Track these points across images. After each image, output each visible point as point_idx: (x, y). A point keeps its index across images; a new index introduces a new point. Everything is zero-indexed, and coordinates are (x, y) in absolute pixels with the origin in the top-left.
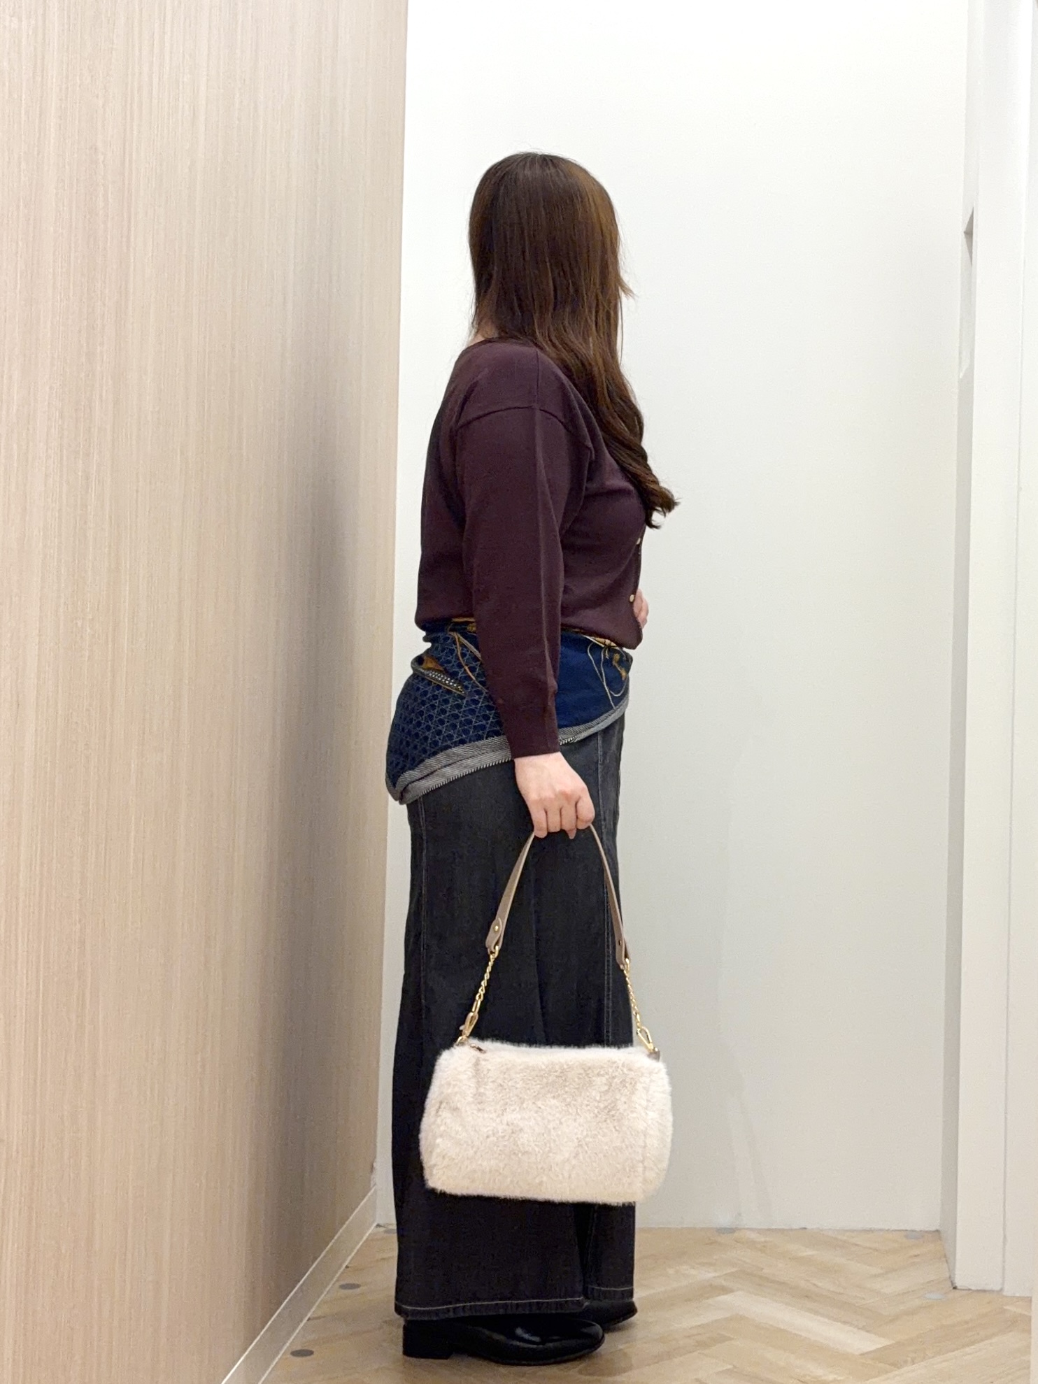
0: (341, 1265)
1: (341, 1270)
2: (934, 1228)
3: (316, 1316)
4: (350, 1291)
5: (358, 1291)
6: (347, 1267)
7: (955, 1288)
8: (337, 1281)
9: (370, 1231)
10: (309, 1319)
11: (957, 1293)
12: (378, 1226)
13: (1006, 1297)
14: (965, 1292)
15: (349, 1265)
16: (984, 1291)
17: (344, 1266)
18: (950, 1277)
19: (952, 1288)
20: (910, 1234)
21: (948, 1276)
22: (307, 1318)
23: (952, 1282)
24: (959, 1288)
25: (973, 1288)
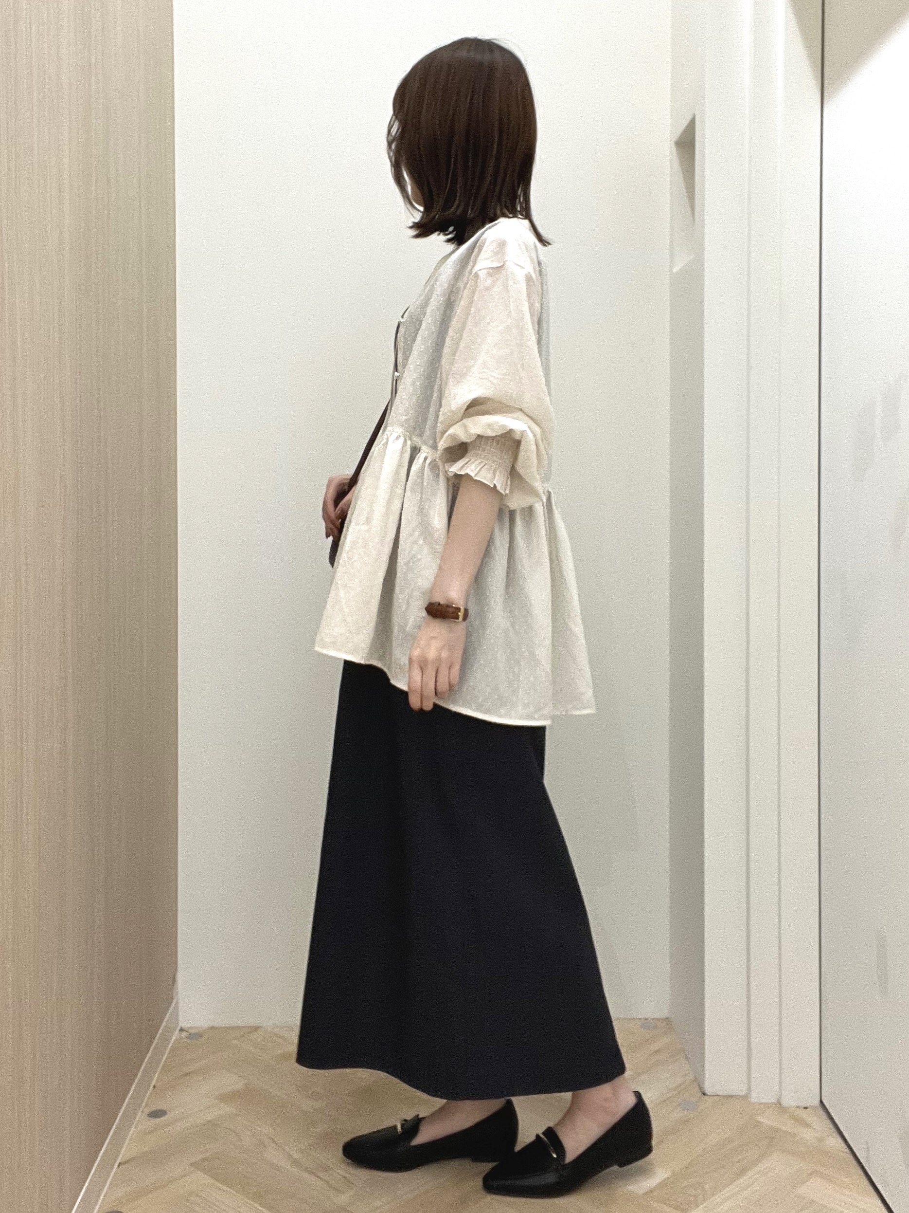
0: (149, 1087)
1: (150, 1090)
2: (664, 1014)
3: (124, 1159)
4: (158, 1120)
5: (162, 1119)
6: (154, 1087)
7: (704, 1094)
8: (146, 1105)
9: (174, 1038)
10: (120, 1164)
11: (708, 1102)
12: (182, 1030)
13: (754, 1104)
14: (716, 1098)
15: (156, 1085)
16: (732, 1096)
17: (151, 1088)
18: (696, 1079)
19: (702, 1094)
20: (647, 1023)
21: (692, 1076)
22: (117, 1164)
23: (699, 1085)
24: (708, 1094)
25: (721, 1093)
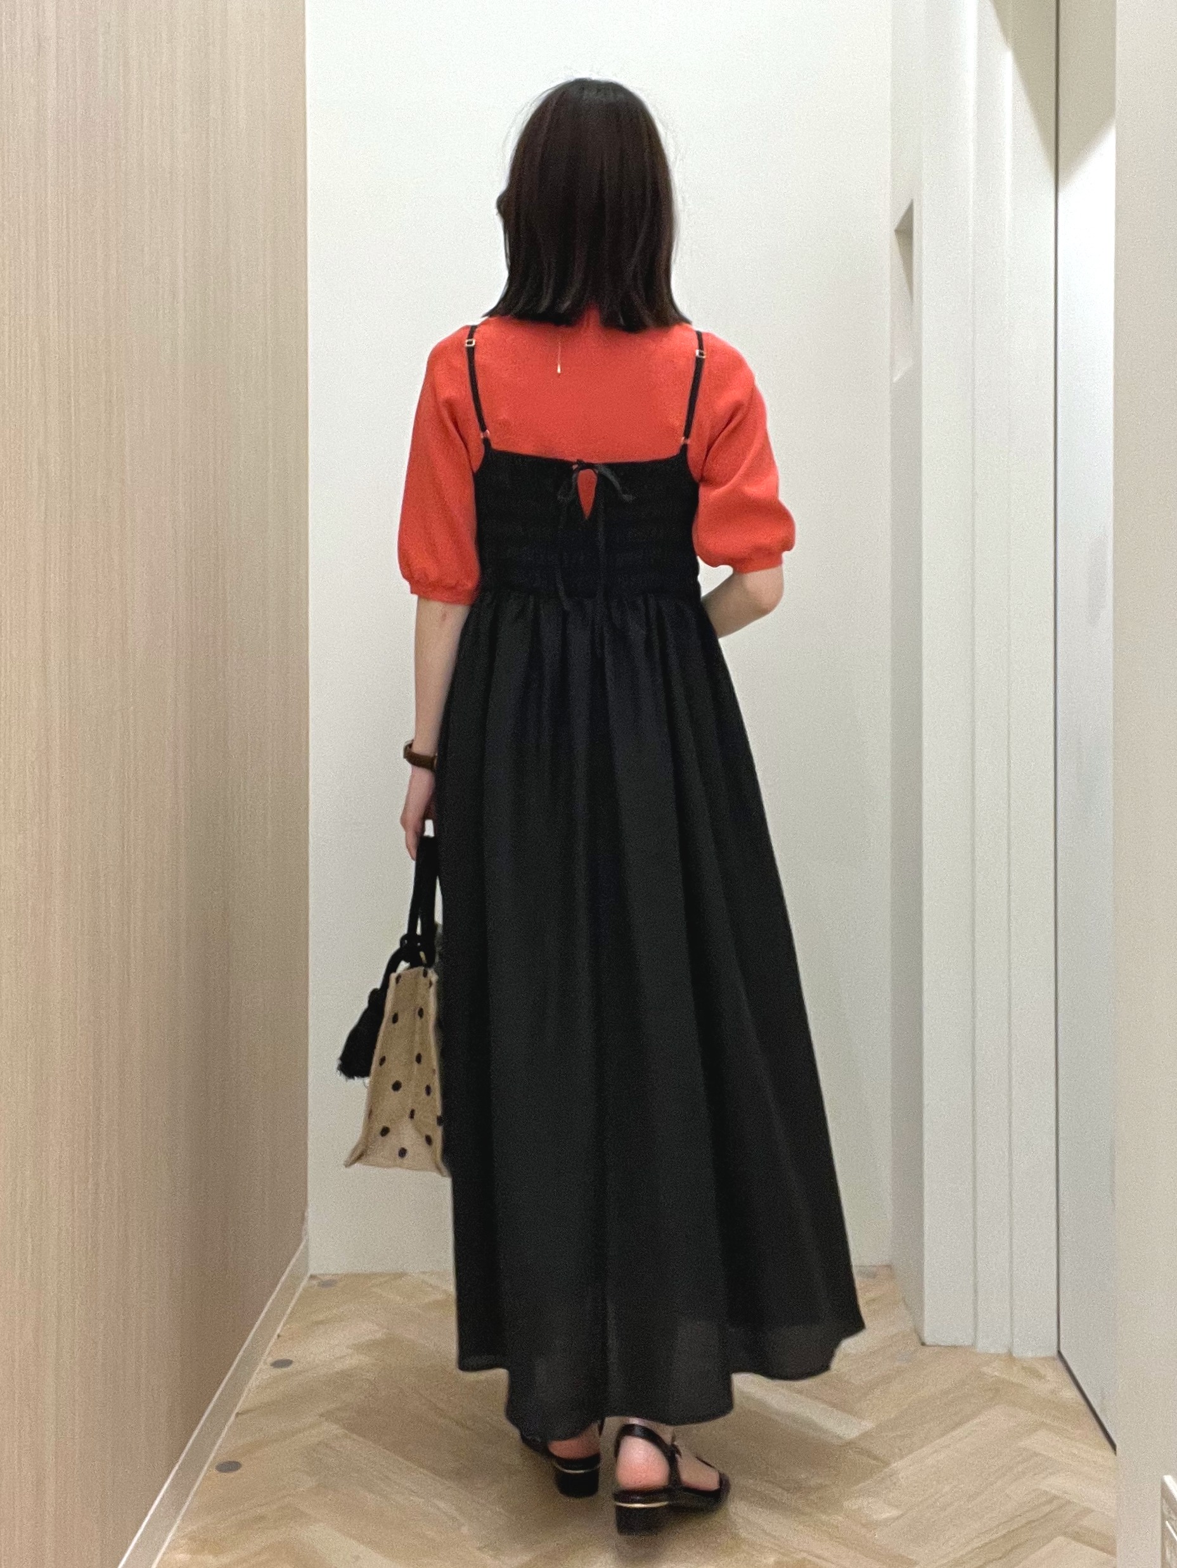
0: (271, 1337)
1: (273, 1340)
2: (884, 1262)
3: (244, 1409)
4: (285, 1370)
5: (288, 1369)
6: (279, 1336)
7: (923, 1344)
8: (269, 1354)
9: (302, 1285)
10: (238, 1414)
11: (927, 1351)
12: (312, 1277)
13: (979, 1354)
14: (937, 1349)
15: (282, 1334)
16: (955, 1347)
17: (276, 1336)
18: (914, 1328)
19: (919, 1344)
22: (235, 1414)
23: (917, 1335)
24: (928, 1343)
25: (942, 1344)
